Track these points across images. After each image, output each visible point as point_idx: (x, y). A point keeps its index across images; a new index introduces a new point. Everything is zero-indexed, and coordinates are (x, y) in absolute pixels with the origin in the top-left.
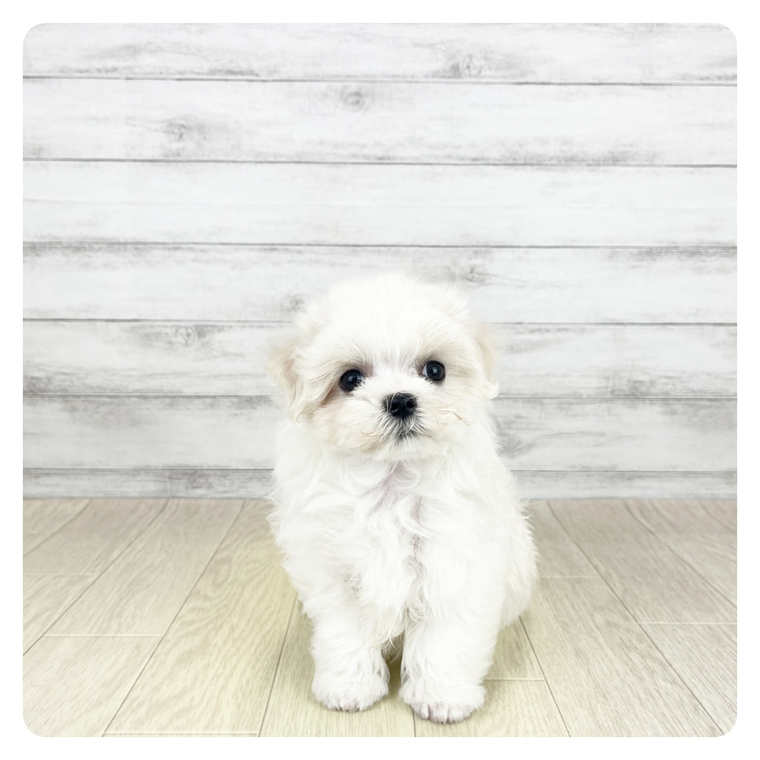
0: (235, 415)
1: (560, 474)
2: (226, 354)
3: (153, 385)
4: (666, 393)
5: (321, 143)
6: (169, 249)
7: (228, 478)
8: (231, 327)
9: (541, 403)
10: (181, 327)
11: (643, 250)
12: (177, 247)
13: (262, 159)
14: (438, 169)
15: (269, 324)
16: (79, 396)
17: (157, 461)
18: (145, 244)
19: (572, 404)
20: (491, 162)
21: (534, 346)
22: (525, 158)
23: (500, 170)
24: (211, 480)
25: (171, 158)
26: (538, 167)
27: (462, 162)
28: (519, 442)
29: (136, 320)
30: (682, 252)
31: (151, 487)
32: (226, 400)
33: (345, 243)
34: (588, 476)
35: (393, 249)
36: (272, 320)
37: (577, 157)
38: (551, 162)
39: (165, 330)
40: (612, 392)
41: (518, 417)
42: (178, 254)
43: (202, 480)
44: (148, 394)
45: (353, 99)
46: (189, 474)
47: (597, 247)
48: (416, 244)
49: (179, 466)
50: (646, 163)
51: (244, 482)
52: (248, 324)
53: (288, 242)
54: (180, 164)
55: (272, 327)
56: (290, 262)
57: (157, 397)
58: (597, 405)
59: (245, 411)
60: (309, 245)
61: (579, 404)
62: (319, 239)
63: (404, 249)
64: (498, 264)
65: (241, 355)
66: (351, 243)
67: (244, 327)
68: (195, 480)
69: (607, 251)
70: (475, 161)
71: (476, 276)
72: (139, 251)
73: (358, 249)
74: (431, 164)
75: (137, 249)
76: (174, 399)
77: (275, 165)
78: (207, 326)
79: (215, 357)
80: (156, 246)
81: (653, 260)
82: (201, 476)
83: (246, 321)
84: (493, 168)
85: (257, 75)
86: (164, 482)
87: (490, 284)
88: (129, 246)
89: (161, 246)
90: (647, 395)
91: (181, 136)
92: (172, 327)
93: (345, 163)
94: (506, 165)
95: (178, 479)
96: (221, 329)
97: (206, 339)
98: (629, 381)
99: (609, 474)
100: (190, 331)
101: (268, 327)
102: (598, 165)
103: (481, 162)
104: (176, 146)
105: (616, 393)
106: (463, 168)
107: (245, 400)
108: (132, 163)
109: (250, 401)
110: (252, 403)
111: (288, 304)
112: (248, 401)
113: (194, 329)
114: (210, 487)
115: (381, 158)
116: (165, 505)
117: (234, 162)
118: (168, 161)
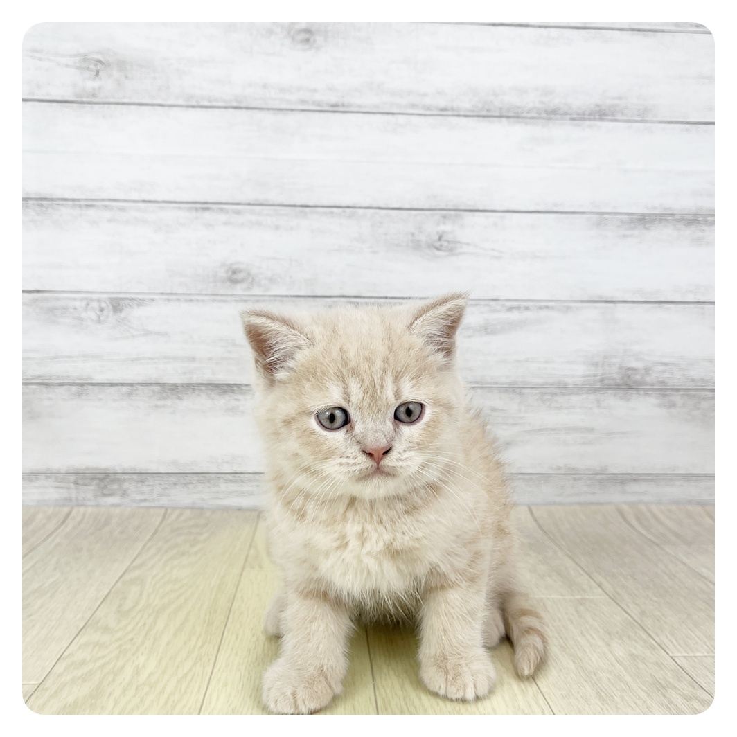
0: (157, 406)
1: (544, 477)
2: (146, 333)
3: (56, 369)
4: (663, 383)
5: (265, 86)
6: (80, 206)
7: (147, 483)
9: (520, 394)
10: (92, 300)
11: (636, 217)
12: (90, 204)
13: (194, 103)
14: (401, 119)
15: (200, 298)
17: (59, 462)
18: (52, 200)
19: (556, 394)
20: (462, 113)
21: (511, 326)
22: (501, 109)
23: (472, 122)
24: (126, 485)
25: (85, 100)
26: (516, 120)
27: (427, 112)
29: (38, 291)
30: (679, 220)
31: (52, 493)
32: (146, 389)
33: (292, 203)
34: (575, 479)
35: (348, 210)
36: (204, 292)
37: (559, 109)
38: (530, 115)
39: (73, 303)
40: (602, 380)
41: (494, 409)
42: (91, 212)
43: (115, 486)
44: (51, 381)
45: (303, 36)
46: (99, 479)
47: (583, 213)
48: (375, 206)
49: (87, 468)
50: (637, 118)
51: (166, 488)
52: (174, 297)
53: (224, 201)
54: (96, 106)
55: (203, 301)
56: (225, 224)
57: (61, 385)
58: (584, 396)
59: (169, 402)
60: (249, 204)
61: (564, 394)
62: (261, 198)
64: (470, 230)
65: (164, 334)
66: (299, 203)
67: (169, 300)
68: (105, 487)
69: (595, 217)
70: (444, 112)
71: (445, 244)
72: (44, 209)
73: (308, 209)
74: (393, 114)
75: (41, 205)
76: (83, 387)
77: (209, 110)
78: (125, 299)
79: (134, 336)
80: (64, 203)
81: (647, 229)
82: (113, 481)
83: (171, 294)
84: (464, 120)
86: (68, 488)
87: (461, 254)
89: (71, 203)
90: (641, 384)
91: (98, 72)
92: (82, 299)
93: (292, 110)
94: (478, 116)
95: (85, 485)
96: (141, 303)
97: (123, 315)
98: (620, 368)
99: (599, 477)
100: (103, 305)
101: (198, 300)
102: (583, 119)
103: (450, 113)
104: (91, 85)
105: (606, 382)
106: (430, 119)
107: (169, 389)
108: (37, 103)
109: (175, 390)
110: (178, 392)
111: (222, 274)
112: (173, 390)
113: (108, 302)
114: (124, 494)
115: (336, 105)
116: (68, 515)
117: (161, 105)
118: (81, 103)
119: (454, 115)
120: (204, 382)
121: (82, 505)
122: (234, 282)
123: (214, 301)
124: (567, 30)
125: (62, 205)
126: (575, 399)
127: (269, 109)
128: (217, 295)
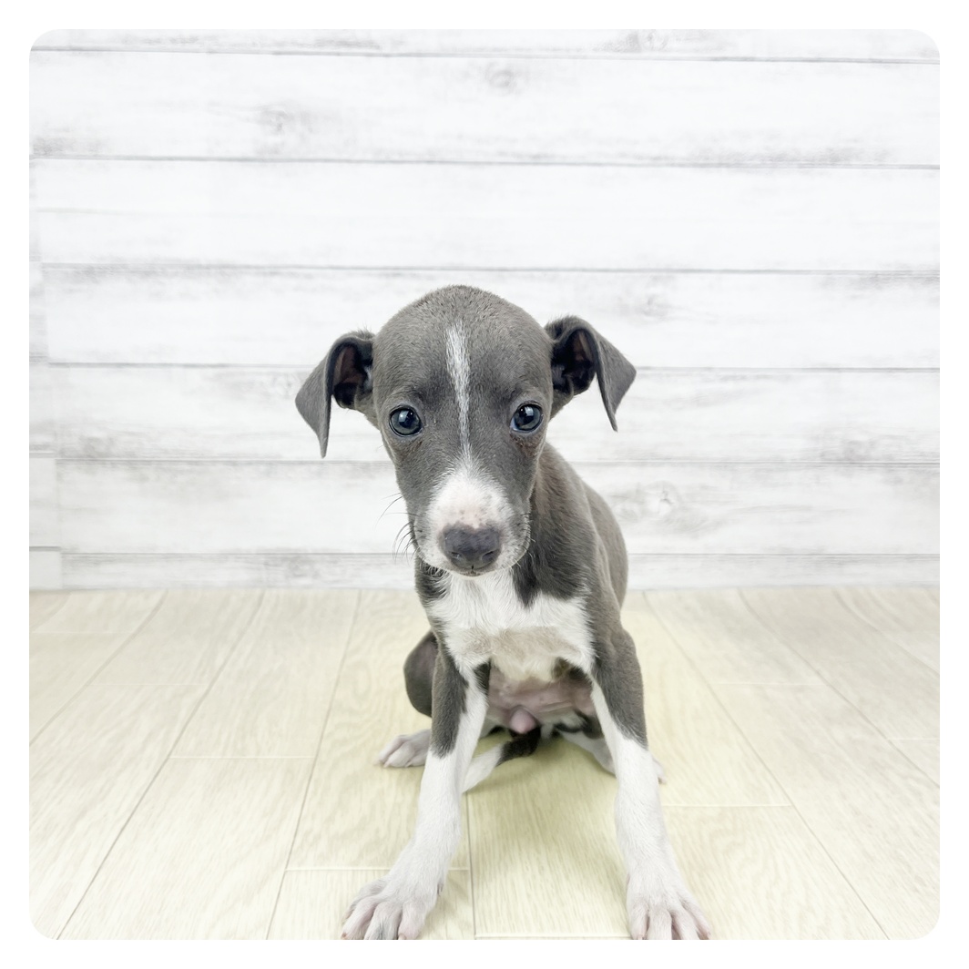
0: (348, 485)
1: (755, 558)
3: (244, 447)
4: (889, 457)
5: (460, 137)
6: (265, 274)
7: (339, 563)
10: (280, 374)
11: (866, 276)
12: (274, 271)
13: (384, 158)
14: (610, 171)
16: (149, 462)
17: (249, 543)
18: (234, 267)
19: (772, 470)
20: (677, 162)
21: (726, 397)
22: (720, 157)
23: (688, 172)
24: (318, 566)
25: (267, 157)
26: (736, 168)
27: (639, 162)
28: (704, 519)
29: (222, 366)
30: (916, 278)
31: (243, 575)
32: (337, 467)
33: (489, 265)
34: (789, 560)
35: (550, 273)
37: (786, 155)
38: (752, 163)
39: (260, 378)
40: (822, 455)
41: (704, 487)
42: (276, 281)
43: (307, 567)
44: (238, 459)
45: (502, 79)
46: (290, 560)
47: (808, 272)
48: (580, 267)
49: (278, 549)
50: (873, 163)
51: (359, 569)
53: (417, 266)
54: (279, 164)
57: (250, 463)
58: (802, 472)
59: (360, 481)
60: (443, 269)
61: (780, 470)
62: (456, 261)
63: (565, 274)
64: (683, 292)
66: (498, 267)
68: (297, 568)
69: (821, 277)
70: (657, 161)
71: (655, 308)
72: (226, 277)
73: (505, 274)
74: (600, 165)
75: (223, 274)
76: (272, 466)
77: (401, 165)
80: (248, 270)
81: (879, 288)
82: (305, 562)
84: (677, 170)
85: (378, 47)
86: (259, 569)
87: (672, 319)
88: (213, 270)
89: (254, 271)
90: (864, 459)
91: (280, 127)
92: (268, 374)
93: (490, 163)
94: (695, 165)
95: (276, 566)
98: (843, 442)
99: (815, 557)
100: (292, 379)
102: (812, 166)
103: (663, 162)
104: (273, 140)
105: (827, 457)
106: (641, 170)
107: (361, 468)
108: (216, 162)
109: (366, 468)
112: (364, 468)
114: (316, 575)
115: (537, 157)
116: (261, 597)
117: (348, 161)
118: (263, 160)
119: (668, 165)
121: (274, 587)
124: (797, 63)
125: (246, 273)
126: (793, 476)
127: (464, 163)
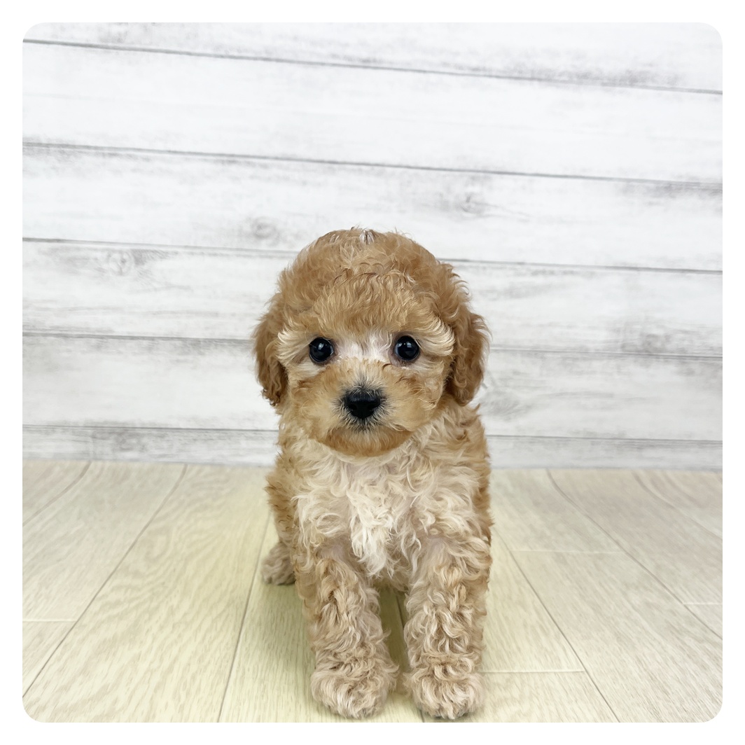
0: (178, 361)
1: (563, 441)
2: (169, 287)
3: (75, 321)
4: (683, 350)
5: (296, 38)
6: (104, 155)
7: (166, 439)
8: (176, 253)
9: (542, 358)
10: (114, 251)
11: (662, 185)
12: (113, 152)
13: (222, 53)
14: (433, 77)
15: (225, 252)
17: (77, 416)
18: (74, 147)
19: (577, 359)
20: (494, 73)
21: (536, 290)
22: (533, 71)
23: (504, 83)
24: (145, 440)
25: (110, 44)
26: (547, 83)
27: (460, 72)
28: (516, 403)
29: (58, 241)
30: (703, 190)
32: (167, 343)
33: (320, 158)
34: (593, 444)
35: (377, 168)
36: (228, 247)
38: (561, 79)
39: (95, 254)
40: (623, 347)
41: (516, 373)
42: (115, 161)
43: (134, 441)
44: (69, 333)
46: (117, 433)
47: (610, 179)
48: (405, 163)
49: (106, 422)
50: (666, 86)
51: (186, 444)
52: (198, 251)
54: (122, 52)
55: (227, 255)
56: (252, 177)
57: (81, 337)
58: (605, 362)
59: (190, 358)
60: (277, 158)
61: (584, 359)
63: (389, 170)
64: (498, 192)
65: (187, 288)
66: (327, 158)
67: (192, 254)
68: (124, 441)
69: (622, 184)
70: (476, 71)
71: (473, 206)
72: (66, 156)
73: (336, 166)
74: (424, 72)
75: (63, 152)
76: (102, 340)
77: (238, 60)
78: (147, 251)
79: (156, 290)
80: (87, 150)
81: (672, 197)
82: (132, 436)
83: (196, 247)
84: (495, 80)
86: (86, 442)
87: (488, 216)
88: (52, 149)
89: (93, 151)
90: (661, 351)
92: (103, 250)
93: (323, 64)
94: (510, 78)
95: (103, 439)
96: (164, 255)
97: (145, 267)
98: (642, 335)
99: (617, 442)
100: (125, 257)
101: (222, 255)
102: (614, 85)
103: (482, 73)
105: (627, 348)
106: (462, 79)
107: (191, 344)
108: (60, 47)
109: (197, 345)
110: (200, 348)
111: (247, 228)
112: (194, 345)
113: (130, 254)
114: (143, 449)
115: (365, 61)
116: (86, 468)
117: (189, 54)
118: (107, 48)
119: (485, 76)
120: (226, 338)
121: (100, 459)
122: (259, 237)
123: (238, 256)
125: (85, 153)
126: (597, 365)
127: (299, 62)
128: (242, 250)
